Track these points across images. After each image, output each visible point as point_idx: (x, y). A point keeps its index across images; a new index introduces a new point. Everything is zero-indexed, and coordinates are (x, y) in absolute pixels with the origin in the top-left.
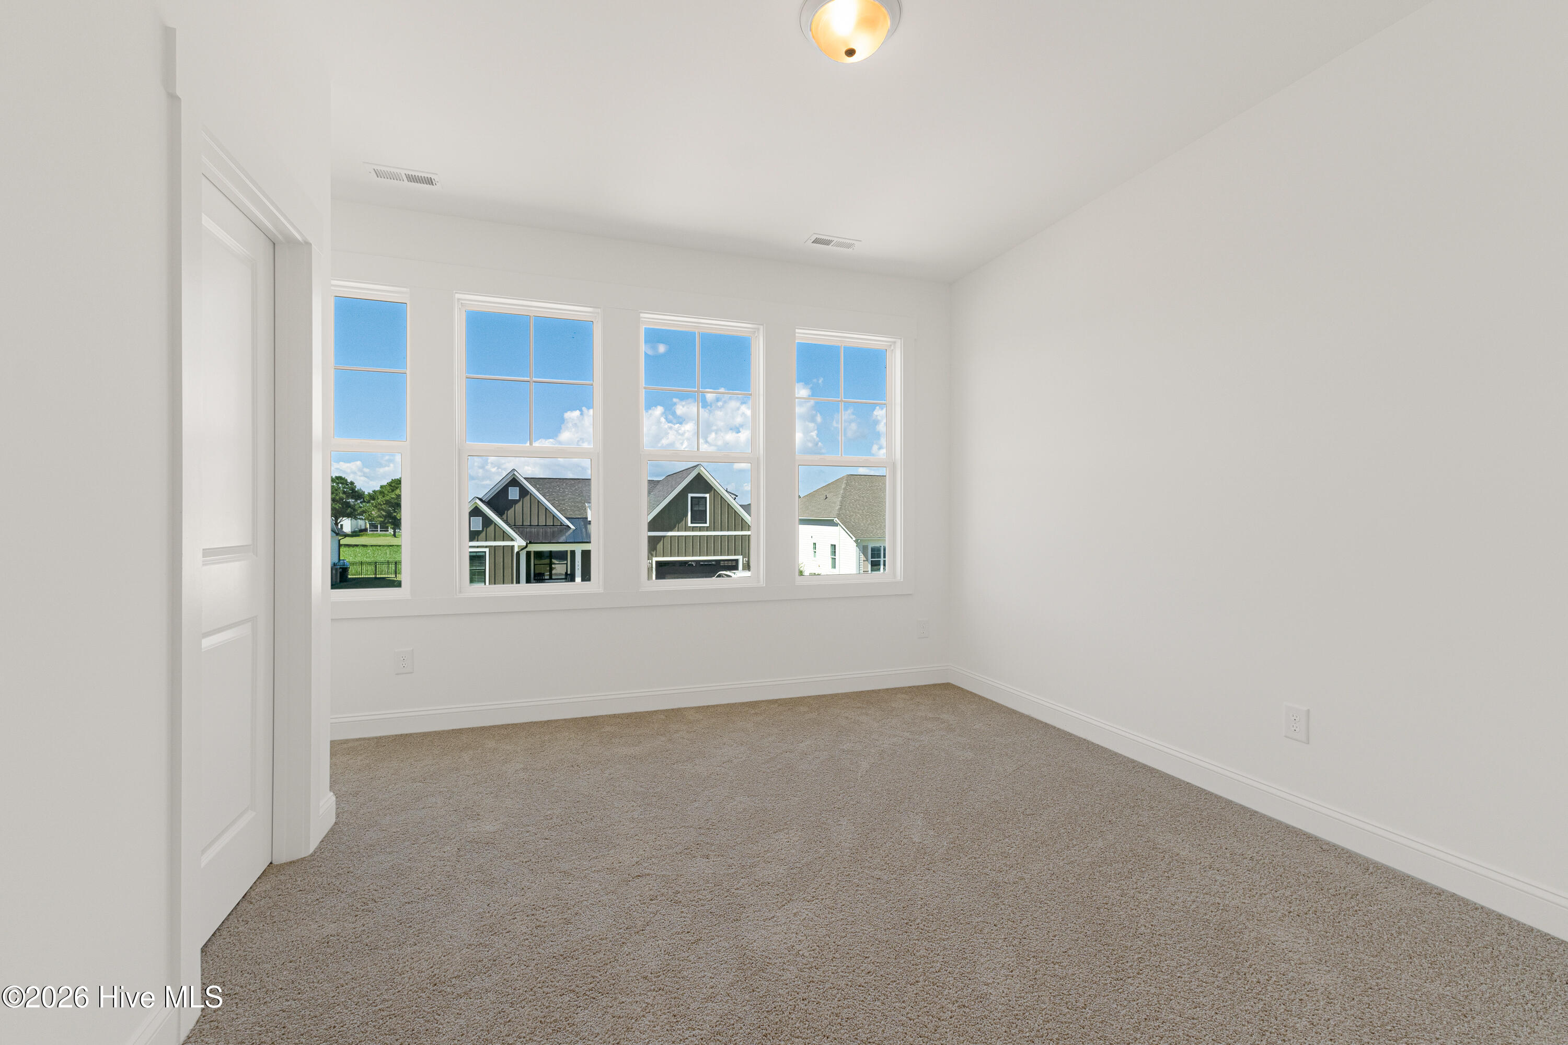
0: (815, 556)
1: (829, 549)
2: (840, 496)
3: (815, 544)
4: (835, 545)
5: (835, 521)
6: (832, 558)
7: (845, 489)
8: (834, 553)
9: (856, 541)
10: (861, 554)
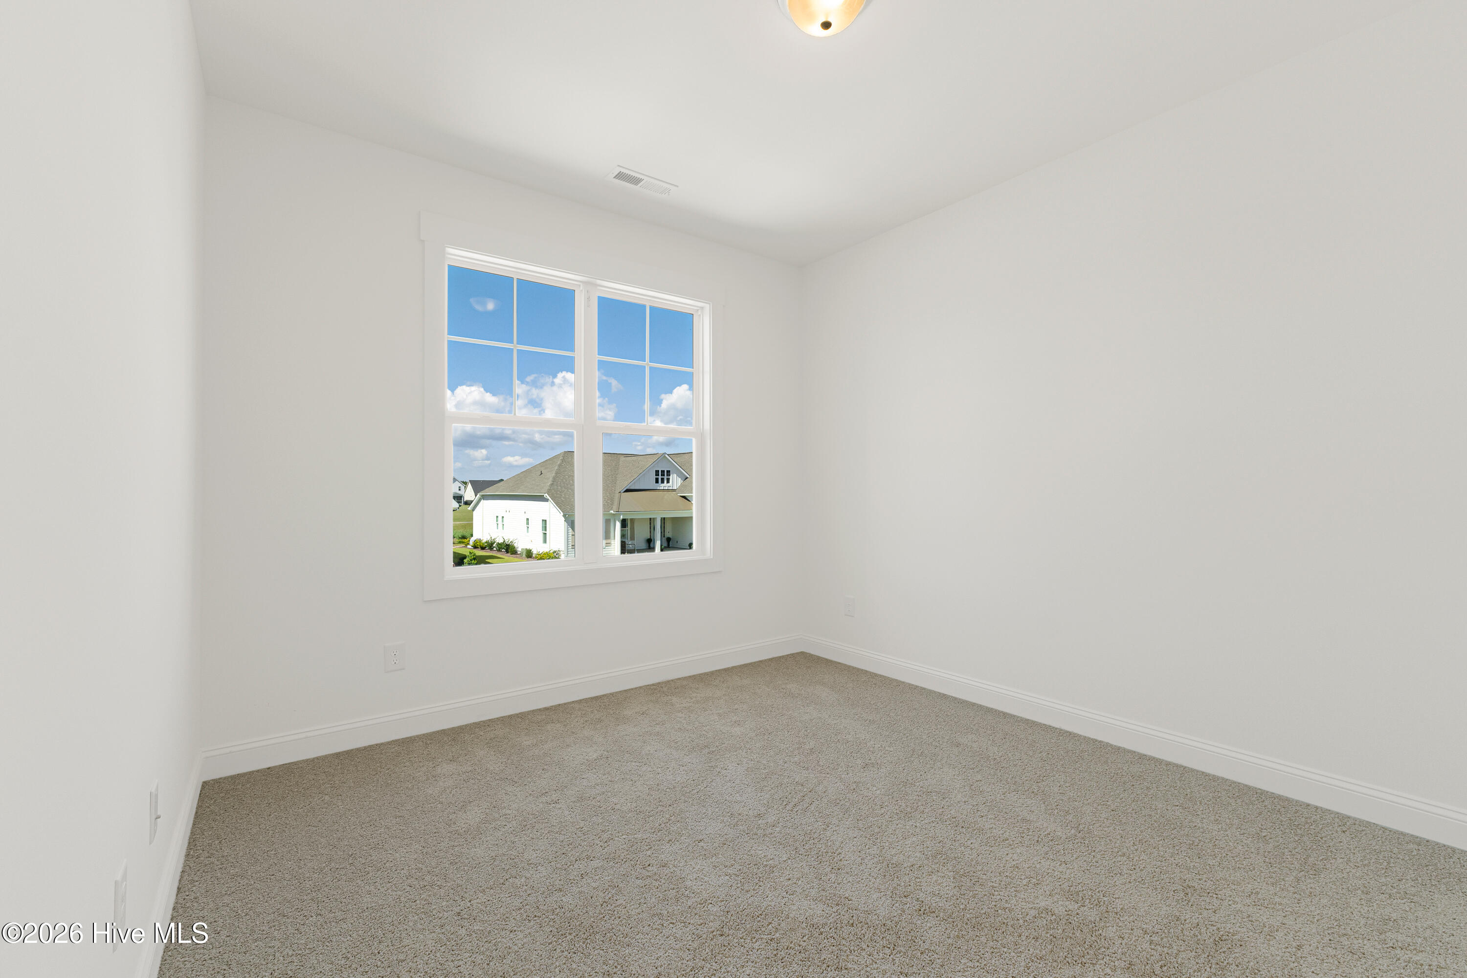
0: (528, 532)
1: (540, 523)
2: (554, 472)
3: (528, 519)
4: (546, 520)
5: (545, 496)
6: (544, 533)
7: (560, 465)
8: (545, 528)
9: (564, 516)
10: (570, 529)
